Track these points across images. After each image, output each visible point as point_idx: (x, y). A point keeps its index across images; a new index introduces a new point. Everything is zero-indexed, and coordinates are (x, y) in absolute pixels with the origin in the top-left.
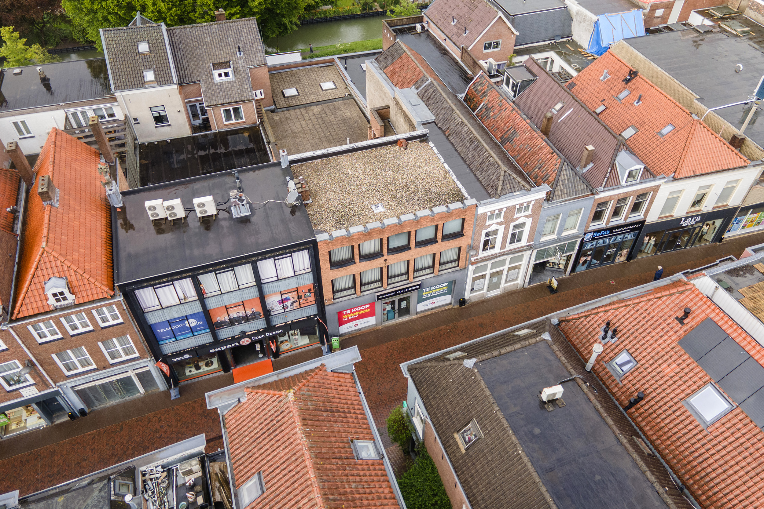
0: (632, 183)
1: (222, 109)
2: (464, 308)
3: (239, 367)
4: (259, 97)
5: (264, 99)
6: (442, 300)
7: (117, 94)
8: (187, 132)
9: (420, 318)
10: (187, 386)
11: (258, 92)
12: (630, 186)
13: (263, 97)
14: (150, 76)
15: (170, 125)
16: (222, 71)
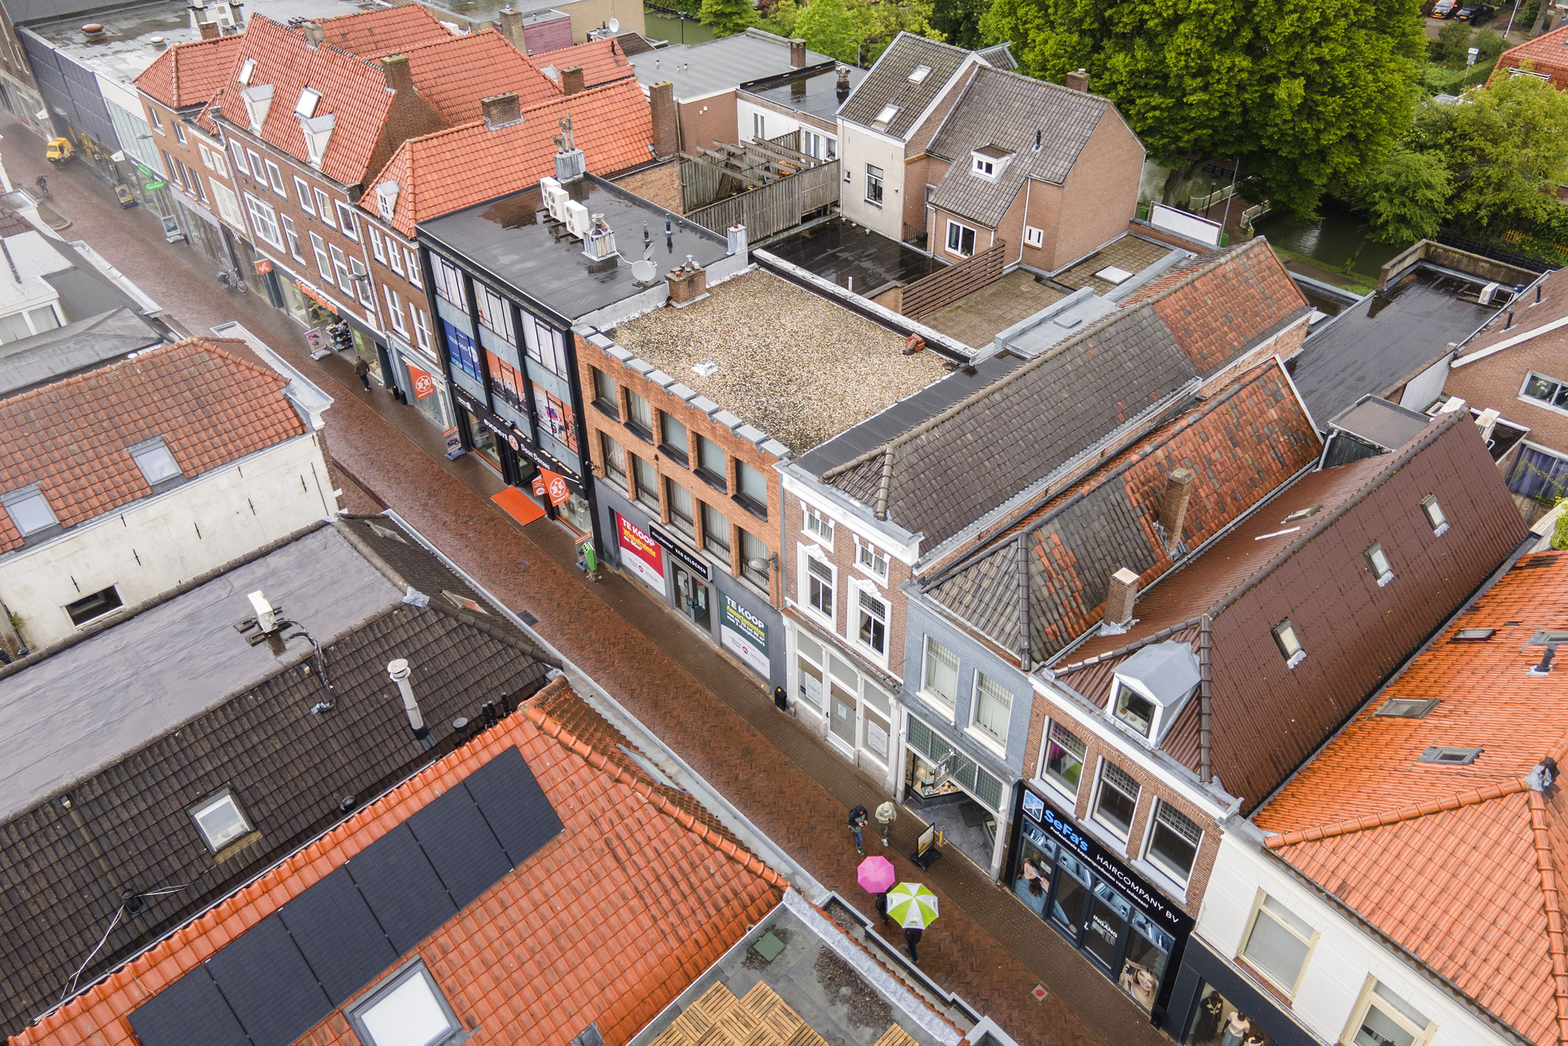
0: (1131, 732)
1: (949, 221)
2: (779, 713)
3: (519, 489)
4: (1033, 242)
5: (1039, 249)
6: (759, 660)
7: (839, 121)
8: (895, 233)
9: (718, 656)
10: (473, 460)
11: (1035, 232)
12: (1120, 733)
13: (1039, 245)
14: (888, 114)
15: (880, 208)
16: (986, 159)
